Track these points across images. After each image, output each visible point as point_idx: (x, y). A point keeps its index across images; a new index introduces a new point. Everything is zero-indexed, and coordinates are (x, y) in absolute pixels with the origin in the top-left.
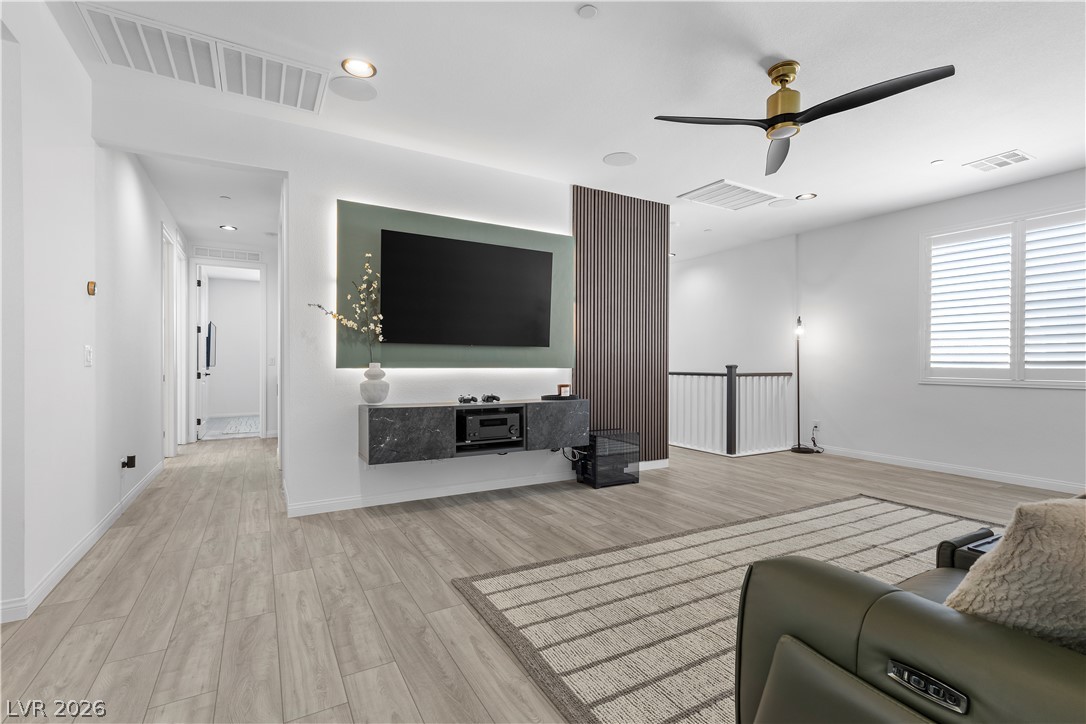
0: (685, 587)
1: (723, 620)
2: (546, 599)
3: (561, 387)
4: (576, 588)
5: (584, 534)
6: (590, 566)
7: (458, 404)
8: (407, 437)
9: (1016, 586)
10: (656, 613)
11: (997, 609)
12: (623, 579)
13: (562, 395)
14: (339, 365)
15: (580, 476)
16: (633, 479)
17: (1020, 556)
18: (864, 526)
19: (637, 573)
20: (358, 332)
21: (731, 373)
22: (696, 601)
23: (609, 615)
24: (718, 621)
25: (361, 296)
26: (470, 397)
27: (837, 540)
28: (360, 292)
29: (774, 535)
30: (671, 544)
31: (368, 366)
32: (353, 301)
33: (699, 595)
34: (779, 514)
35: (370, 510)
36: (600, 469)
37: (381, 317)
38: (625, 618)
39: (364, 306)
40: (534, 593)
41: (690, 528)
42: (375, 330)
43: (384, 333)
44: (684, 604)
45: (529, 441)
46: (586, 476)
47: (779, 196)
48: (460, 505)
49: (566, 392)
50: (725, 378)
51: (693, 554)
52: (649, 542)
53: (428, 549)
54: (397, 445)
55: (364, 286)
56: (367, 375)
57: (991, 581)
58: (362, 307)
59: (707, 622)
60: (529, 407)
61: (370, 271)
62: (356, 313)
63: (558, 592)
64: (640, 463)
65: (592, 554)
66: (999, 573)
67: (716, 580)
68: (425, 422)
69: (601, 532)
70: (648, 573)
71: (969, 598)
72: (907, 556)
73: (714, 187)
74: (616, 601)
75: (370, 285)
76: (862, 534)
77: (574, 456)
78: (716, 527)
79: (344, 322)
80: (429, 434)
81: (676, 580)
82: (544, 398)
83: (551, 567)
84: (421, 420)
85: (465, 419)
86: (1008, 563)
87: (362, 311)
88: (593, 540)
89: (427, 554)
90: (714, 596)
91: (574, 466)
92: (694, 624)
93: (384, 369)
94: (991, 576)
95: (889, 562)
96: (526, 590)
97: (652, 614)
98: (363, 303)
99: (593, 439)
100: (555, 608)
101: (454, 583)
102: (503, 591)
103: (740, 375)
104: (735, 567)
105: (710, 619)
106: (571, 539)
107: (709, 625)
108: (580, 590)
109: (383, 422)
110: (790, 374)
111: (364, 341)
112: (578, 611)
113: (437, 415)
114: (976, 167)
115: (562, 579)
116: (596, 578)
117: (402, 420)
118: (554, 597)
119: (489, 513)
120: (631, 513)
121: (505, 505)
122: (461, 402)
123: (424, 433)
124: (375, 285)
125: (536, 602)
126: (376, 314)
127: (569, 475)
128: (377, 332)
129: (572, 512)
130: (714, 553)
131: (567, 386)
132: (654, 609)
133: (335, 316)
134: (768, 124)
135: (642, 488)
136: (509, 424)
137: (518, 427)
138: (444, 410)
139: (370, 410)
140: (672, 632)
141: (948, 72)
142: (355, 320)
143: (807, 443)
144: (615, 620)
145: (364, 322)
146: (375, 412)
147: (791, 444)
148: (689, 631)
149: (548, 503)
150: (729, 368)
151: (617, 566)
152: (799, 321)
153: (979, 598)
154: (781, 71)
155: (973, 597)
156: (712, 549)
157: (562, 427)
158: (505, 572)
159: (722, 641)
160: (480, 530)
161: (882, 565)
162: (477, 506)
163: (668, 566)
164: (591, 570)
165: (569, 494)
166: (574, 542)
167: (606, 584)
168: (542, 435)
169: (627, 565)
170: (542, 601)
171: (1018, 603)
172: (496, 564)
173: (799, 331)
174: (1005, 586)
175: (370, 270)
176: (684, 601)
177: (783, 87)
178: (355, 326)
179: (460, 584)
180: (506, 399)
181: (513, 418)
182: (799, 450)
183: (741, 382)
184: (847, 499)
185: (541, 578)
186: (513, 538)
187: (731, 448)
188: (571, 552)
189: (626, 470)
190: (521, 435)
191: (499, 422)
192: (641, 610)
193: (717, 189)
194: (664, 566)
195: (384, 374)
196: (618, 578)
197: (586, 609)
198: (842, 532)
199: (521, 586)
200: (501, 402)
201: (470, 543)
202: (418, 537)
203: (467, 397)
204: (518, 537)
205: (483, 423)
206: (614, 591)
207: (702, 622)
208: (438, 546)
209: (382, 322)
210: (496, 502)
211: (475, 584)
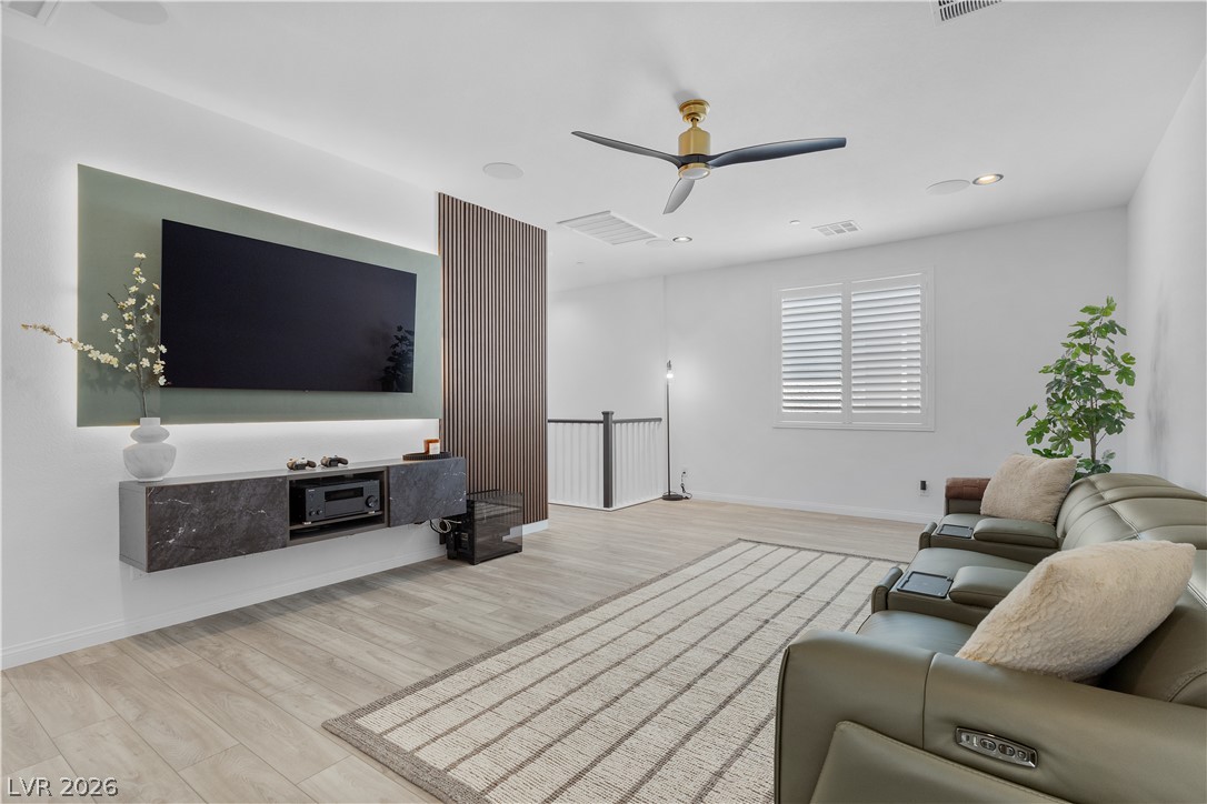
0: (619, 670)
1: (671, 700)
2: (466, 722)
3: (428, 442)
4: (498, 699)
5: (480, 625)
6: (504, 667)
7: (286, 472)
8: (212, 525)
9: (1038, 635)
10: (601, 709)
11: (1018, 657)
12: (550, 675)
13: (431, 453)
14: (82, 422)
15: (452, 551)
16: (516, 548)
17: (1047, 607)
18: (754, 571)
19: (563, 664)
20: (120, 371)
21: (607, 420)
22: (637, 684)
23: (550, 725)
24: (668, 702)
25: (126, 316)
26: (305, 461)
27: (738, 590)
28: (122, 311)
29: (682, 593)
30: (585, 621)
31: (138, 422)
32: (112, 323)
33: (637, 676)
34: (678, 570)
35: (142, 639)
36: (479, 540)
37: (163, 349)
38: (570, 724)
39: (131, 332)
40: (446, 717)
41: (597, 599)
42: (152, 368)
43: (166, 373)
44: (626, 691)
45: (392, 514)
46: (460, 550)
47: (659, 236)
48: (294, 611)
49: (435, 449)
50: (602, 425)
51: (612, 630)
52: (561, 622)
53: (268, 685)
54: (197, 537)
55: (132, 301)
56: (134, 435)
57: (1014, 632)
58: (126, 333)
59: (657, 706)
60: (391, 471)
61: (143, 280)
62: (117, 341)
63: (478, 709)
64: (524, 527)
65: (501, 650)
66: (1024, 625)
67: (648, 654)
68: (242, 502)
69: (500, 620)
70: (575, 661)
71: (991, 650)
72: (799, 597)
73: (599, 217)
74: (551, 704)
75: (141, 298)
76: (755, 580)
77: (443, 526)
78: (624, 593)
79: (95, 355)
80: (248, 518)
81: (608, 664)
82: (406, 458)
83: (456, 677)
84: (236, 498)
85: (303, 492)
86: (1033, 615)
87: (127, 340)
88: (498, 632)
89: (267, 692)
90: (652, 674)
91: (443, 539)
92: (646, 714)
93: (167, 427)
94: (1015, 627)
95: (788, 606)
96: (435, 714)
97: (598, 711)
98: (130, 327)
99: (470, 504)
100: (483, 730)
101: (327, 727)
102: (404, 723)
103: (616, 422)
104: (660, 637)
105: (660, 702)
106: (466, 635)
107: (661, 709)
108: (505, 700)
109: (171, 506)
110: (660, 420)
111: (129, 386)
112: (512, 728)
113: (260, 490)
114: (821, 231)
115: (476, 690)
116: (517, 680)
117: (204, 501)
118: (475, 717)
119: (343, 617)
120: (528, 590)
121: (360, 602)
122: (291, 468)
123: (240, 517)
124: (151, 300)
125: (454, 729)
126: (151, 345)
127: (436, 551)
128: (156, 372)
129: (455, 599)
130: (634, 624)
131: (436, 441)
132: (597, 704)
133: (75, 346)
134: (683, 162)
135: (526, 557)
136: (366, 495)
137: (378, 497)
138: (271, 483)
139: (149, 489)
140: (627, 728)
141: (841, 144)
142: (114, 353)
143: (677, 490)
144: (560, 730)
145: (131, 355)
146: (157, 493)
147: (662, 491)
148: (644, 722)
149: (422, 591)
150: (606, 414)
151: (536, 660)
152: (669, 365)
153: (1002, 649)
154: (693, 109)
155: (995, 648)
156: (629, 620)
157: (434, 494)
158: (397, 696)
159: (681, 726)
160: (338, 644)
161: (783, 609)
162: (322, 609)
163: (593, 648)
164: (508, 671)
165: (443, 575)
166: (471, 637)
167: (532, 685)
168: (408, 505)
169: (547, 656)
170: (461, 725)
171: (1037, 649)
172: (378, 687)
173: (670, 376)
174: (1029, 635)
175: (142, 276)
176: (626, 687)
177: (694, 126)
178: (115, 362)
179: (339, 726)
180: (357, 462)
181: (371, 487)
182: (670, 497)
183: (617, 430)
184: (730, 545)
185: (450, 695)
186: (388, 646)
187: (608, 502)
188: (474, 652)
189: (505, 538)
190: (382, 509)
191: (352, 493)
192: (583, 709)
193: (601, 221)
194: (589, 650)
195: (167, 434)
196: (543, 675)
197: (521, 724)
198: (740, 580)
199: (426, 712)
200: (349, 467)
201: (330, 663)
202: (244, 668)
203: (299, 461)
204: (396, 644)
205: (329, 497)
206: (545, 692)
207: (653, 708)
208: (284, 678)
209: (163, 357)
210: (346, 600)
211: (358, 721)
